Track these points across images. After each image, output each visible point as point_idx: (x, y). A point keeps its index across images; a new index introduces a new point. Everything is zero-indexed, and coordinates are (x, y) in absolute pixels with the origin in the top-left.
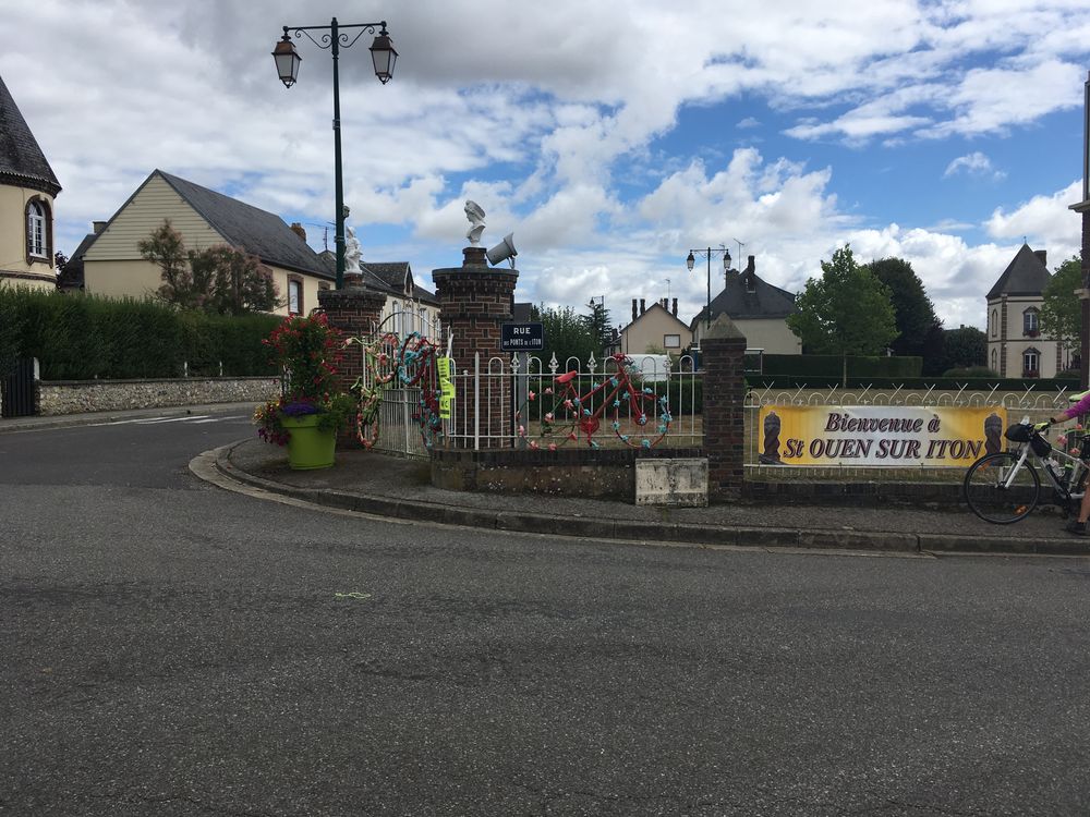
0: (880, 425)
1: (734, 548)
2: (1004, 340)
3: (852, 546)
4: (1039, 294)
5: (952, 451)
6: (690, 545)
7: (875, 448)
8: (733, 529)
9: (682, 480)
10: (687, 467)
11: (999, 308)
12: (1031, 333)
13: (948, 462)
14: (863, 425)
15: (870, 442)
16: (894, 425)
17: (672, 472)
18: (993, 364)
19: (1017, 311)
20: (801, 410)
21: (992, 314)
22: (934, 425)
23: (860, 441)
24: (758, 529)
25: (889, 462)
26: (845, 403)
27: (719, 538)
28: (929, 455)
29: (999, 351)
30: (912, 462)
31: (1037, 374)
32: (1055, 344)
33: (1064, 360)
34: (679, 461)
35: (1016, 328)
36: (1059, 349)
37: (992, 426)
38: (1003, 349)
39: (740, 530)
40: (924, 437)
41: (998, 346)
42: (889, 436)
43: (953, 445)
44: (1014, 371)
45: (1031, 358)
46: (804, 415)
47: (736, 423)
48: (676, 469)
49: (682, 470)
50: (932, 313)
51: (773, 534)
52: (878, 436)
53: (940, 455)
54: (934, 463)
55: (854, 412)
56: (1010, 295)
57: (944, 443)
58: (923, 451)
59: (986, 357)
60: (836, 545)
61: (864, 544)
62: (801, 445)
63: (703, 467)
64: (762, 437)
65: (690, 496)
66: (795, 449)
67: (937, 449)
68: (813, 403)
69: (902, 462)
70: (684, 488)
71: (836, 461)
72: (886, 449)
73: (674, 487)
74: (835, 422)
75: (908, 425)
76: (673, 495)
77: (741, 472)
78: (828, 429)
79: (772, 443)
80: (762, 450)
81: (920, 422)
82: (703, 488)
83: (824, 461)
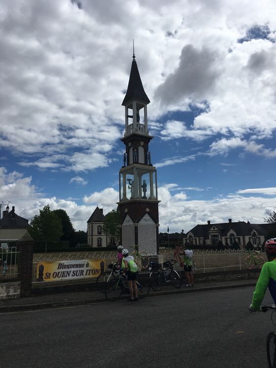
0: (73, 266)
1: (32, 311)
2: (92, 235)
3: (68, 305)
4: (102, 222)
5: (92, 273)
6: (17, 312)
7: (72, 273)
8: (31, 305)
9: (11, 290)
10: (13, 285)
11: (91, 225)
12: (99, 233)
13: (91, 276)
14: (68, 266)
15: (70, 271)
16: (77, 266)
17: (8, 288)
18: (89, 243)
19: (95, 226)
20: (50, 263)
21: (89, 227)
22: (87, 265)
23: (67, 272)
24: (39, 304)
25: (75, 277)
26: (63, 260)
27: (27, 308)
28: (86, 274)
29: (91, 238)
30: (82, 277)
31: (101, 246)
32: (106, 236)
33: (108, 241)
34: (10, 283)
35: (95, 232)
36: (107, 238)
37: (102, 264)
38: (92, 238)
39: (34, 305)
40: (85, 269)
41: (90, 237)
42: (75, 269)
43: (92, 271)
44: (95, 245)
45: (100, 240)
46: (51, 265)
47: (30, 268)
48: (9, 286)
49: (11, 287)
50: (72, 227)
51: (44, 305)
52: (72, 269)
53: (89, 274)
54: (88, 277)
55: (65, 262)
56: (94, 221)
57: (90, 270)
58: (84, 273)
59: (87, 241)
60: (63, 306)
61: (71, 304)
62: (50, 274)
63: (19, 285)
64: (38, 272)
65: (14, 295)
66: (48, 275)
67: (88, 272)
68: (54, 260)
69: (79, 277)
70: (12, 293)
71: (60, 279)
72: (75, 274)
73: (8, 293)
74: (61, 266)
75: (81, 266)
76: (8, 296)
77: (31, 285)
78: (58, 268)
79: (41, 274)
80: (38, 277)
81: (84, 264)
82: (19, 292)
83: (57, 279)
